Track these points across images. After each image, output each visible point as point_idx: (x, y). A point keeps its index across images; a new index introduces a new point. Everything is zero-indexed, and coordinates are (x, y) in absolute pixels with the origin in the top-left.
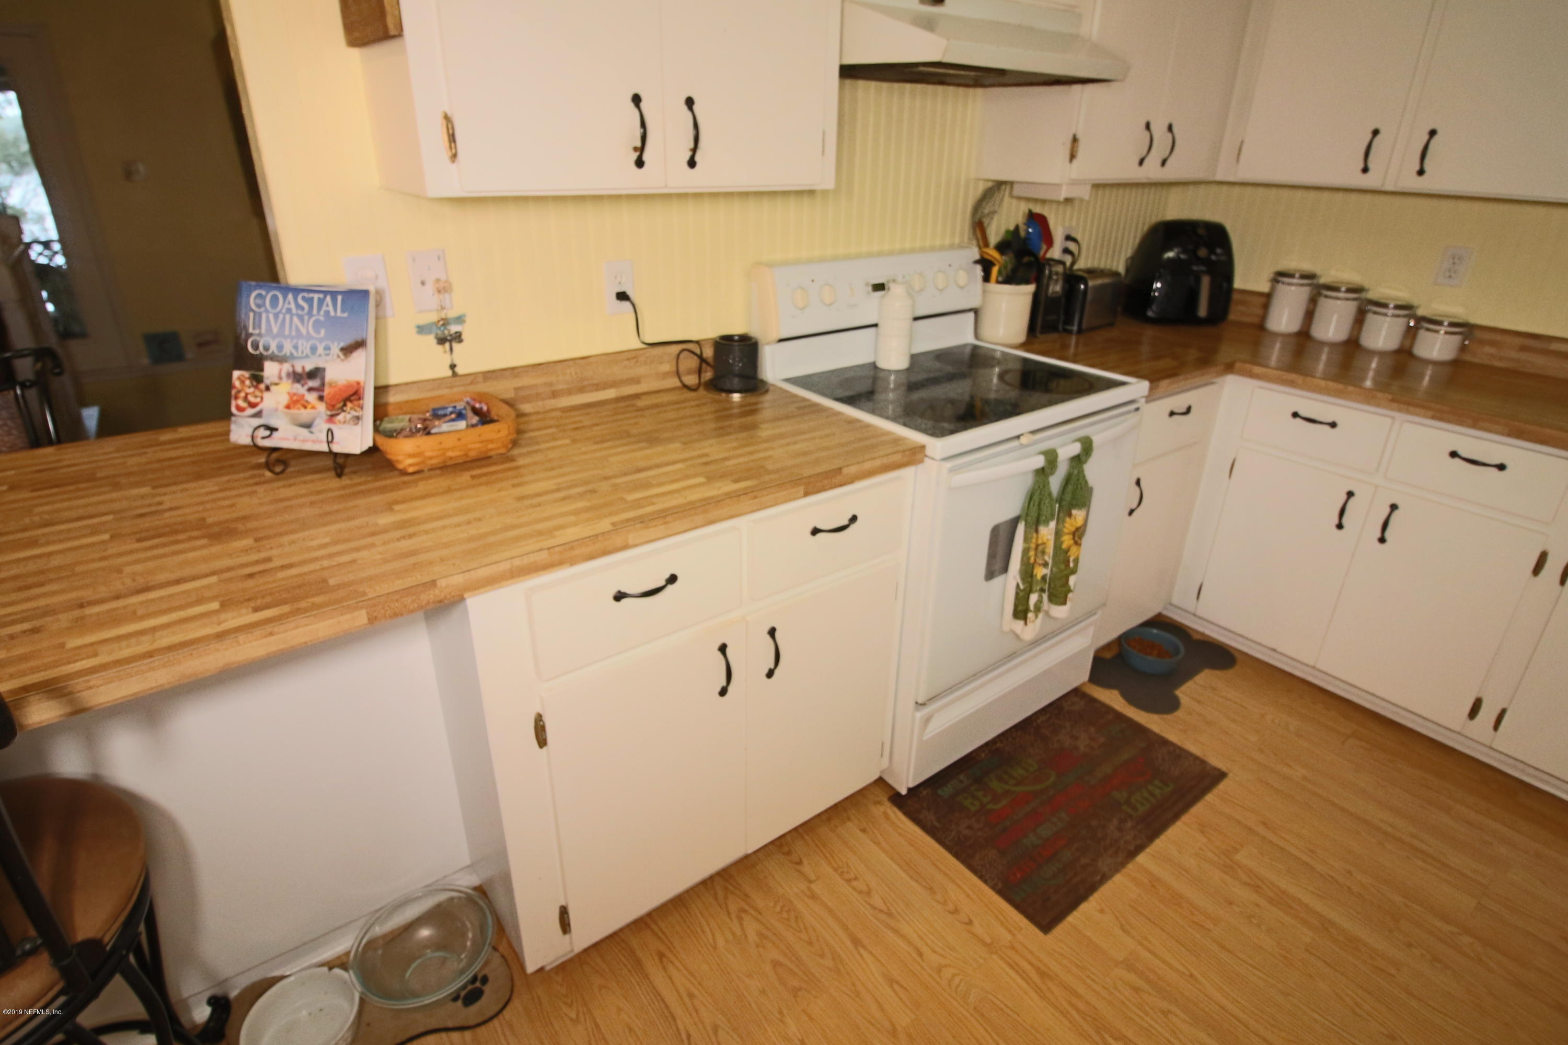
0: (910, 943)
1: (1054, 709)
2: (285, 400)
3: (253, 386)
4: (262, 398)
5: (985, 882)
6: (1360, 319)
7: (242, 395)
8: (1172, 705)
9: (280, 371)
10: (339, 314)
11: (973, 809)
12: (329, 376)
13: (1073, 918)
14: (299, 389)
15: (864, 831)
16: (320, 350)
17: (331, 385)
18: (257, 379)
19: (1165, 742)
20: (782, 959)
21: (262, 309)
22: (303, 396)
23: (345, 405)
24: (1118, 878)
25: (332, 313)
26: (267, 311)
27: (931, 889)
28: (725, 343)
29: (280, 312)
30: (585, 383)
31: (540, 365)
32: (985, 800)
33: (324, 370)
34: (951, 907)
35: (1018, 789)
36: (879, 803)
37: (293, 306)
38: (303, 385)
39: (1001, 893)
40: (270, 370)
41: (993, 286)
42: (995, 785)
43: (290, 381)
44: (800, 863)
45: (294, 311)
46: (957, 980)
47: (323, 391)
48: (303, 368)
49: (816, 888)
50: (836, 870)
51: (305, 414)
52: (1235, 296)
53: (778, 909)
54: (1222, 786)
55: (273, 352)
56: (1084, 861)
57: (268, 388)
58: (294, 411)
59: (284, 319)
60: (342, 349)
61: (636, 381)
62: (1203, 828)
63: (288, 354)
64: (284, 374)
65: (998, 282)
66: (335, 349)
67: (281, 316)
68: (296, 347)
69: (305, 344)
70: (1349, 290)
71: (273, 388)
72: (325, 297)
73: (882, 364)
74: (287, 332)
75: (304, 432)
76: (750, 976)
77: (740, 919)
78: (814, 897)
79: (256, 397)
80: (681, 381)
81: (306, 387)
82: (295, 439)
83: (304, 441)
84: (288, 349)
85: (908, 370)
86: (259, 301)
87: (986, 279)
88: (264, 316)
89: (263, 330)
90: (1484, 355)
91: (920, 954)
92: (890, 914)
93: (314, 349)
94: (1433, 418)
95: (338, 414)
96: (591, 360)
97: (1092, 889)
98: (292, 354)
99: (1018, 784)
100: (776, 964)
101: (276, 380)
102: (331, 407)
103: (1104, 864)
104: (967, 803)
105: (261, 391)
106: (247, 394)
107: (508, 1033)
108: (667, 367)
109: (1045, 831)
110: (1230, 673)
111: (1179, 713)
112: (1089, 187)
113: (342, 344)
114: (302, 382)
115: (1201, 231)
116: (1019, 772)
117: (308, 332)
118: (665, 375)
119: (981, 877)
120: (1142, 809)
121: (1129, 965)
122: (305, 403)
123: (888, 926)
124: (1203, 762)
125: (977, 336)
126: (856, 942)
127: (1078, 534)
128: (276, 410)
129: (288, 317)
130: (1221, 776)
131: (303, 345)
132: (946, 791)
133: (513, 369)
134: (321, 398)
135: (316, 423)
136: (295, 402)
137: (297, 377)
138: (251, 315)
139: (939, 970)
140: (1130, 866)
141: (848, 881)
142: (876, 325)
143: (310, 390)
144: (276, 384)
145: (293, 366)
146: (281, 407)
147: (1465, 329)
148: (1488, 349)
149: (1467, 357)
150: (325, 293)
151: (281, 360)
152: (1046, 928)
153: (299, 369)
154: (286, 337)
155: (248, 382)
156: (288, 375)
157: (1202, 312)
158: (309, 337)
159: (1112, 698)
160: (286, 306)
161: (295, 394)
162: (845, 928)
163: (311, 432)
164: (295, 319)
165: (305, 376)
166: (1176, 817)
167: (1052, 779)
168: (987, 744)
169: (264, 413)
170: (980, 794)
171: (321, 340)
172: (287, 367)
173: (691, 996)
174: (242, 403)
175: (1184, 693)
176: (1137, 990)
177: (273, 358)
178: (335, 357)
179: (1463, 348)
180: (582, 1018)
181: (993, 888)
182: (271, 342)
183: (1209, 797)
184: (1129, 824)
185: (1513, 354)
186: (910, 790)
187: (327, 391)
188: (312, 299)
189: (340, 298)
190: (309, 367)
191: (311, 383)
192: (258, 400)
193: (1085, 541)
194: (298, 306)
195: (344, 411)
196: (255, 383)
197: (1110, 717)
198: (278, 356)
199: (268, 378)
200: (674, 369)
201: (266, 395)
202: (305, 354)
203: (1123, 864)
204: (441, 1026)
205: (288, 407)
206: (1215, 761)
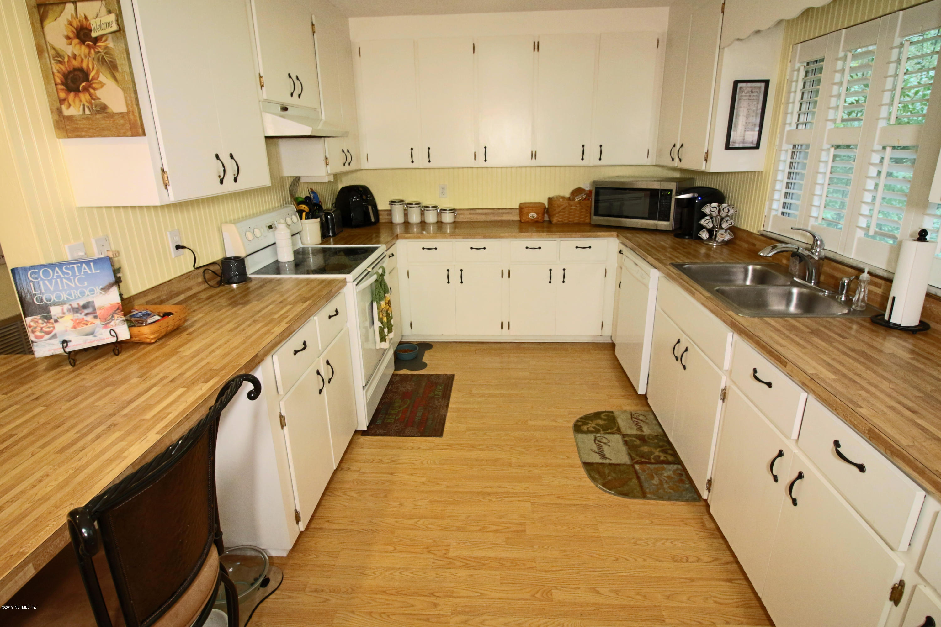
0: (408, 463)
1: (391, 382)
2: (71, 324)
3: (45, 322)
4: (54, 328)
5: (414, 436)
6: (422, 214)
7: (39, 329)
8: (424, 366)
9: (63, 309)
10: (94, 272)
11: (393, 421)
12: (97, 305)
13: (446, 429)
14: (78, 316)
15: (362, 448)
16: (87, 292)
17: (100, 309)
18: (48, 318)
19: (432, 375)
20: (372, 493)
21: (39, 279)
22: (83, 318)
23: (113, 316)
24: (449, 414)
25: (89, 272)
26: (42, 279)
27: (400, 448)
28: (226, 261)
29: (52, 278)
30: (172, 293)
31: (154, 287)
32: (394, 417)
33: (93, 302)
34: (410, 448)
35: (401, 409)
36: (359, 438)
37: (60, 273)
38: (81, 314)
39: (421, 436)
40: (55, 311)
41: (304, 221)
42: (393, 412)
43: (71, 313)
44: (349, 469)
45: (62, 276)
46: (429, 462)
47: (96, 313)
48: (78, 304)
49: (363, 470)
50: (364, 462)
51: (88, 328)
52: (380, 213)
53: (356, 484)
54: (455, 378)
55: (54, 300)
56: (436, 415)
57: (56, 321)
58: (79, 328)
59: (56, 282)
60: (102, 289)
61: (190, 289)
62: (459, 391)
63: (65, 299)
64: (65, 311)
65: (306, 219)
66: (98, 290)
67: (54, 281)
68: (70, 295)
69: (76, 292)
70: (416, 204)
71: (60, 320)
72: (82, 265)
73: (281, 260)
74: (61, 288)
75: (90, 338)
76: (366, 504)
77: (346, 494)
78: (364, 473)
79: (49, 327)
80: (208, 284)
81: (83, 314)
82: (85, 343)
83: (91, 342)
84: (64, 296)
85: (294, 260)
86: (34, 276)
87: (301, 219)
88: (41, 282)
89: (43, 291)
90: (461, 218)
91: (413, 464)
92: (394, 461)
93: (83, 293)
94: (463, 238)
95: (109, 323)
96: (173, 281)
97: (444, 420)
98: (68, 299)
99: (400, 407)
100: (372, 496)
101: (61, 315)
102: (104, 320)
103: (442, 412)
104: (389, 421)
105: (52, 324)
106: (42, 328)
107: (294, 579)
108: (200, 279)
109: (419, 414)
110: (433, 349)
111: (428, 366)
112: (332, 176)
113: (101, 287)
114: (80, 312)
115: (361, 189)
116: (396, 405)
117: (75, 284)
118: (200, 283)
119: (412, 436)
120: (440, 394)
121: (469, 430)
122: (85, 322)
123: (397, 464)
124: (446, 375)
125: (302, 243)
126: (392, 474)
127: (389, 303)
128: (66, 331)
129: (59, 280)
130: (453, 375)
131: (74, 293)
132: (379, 422)
133: (144, 292)
134: (96, 317)
135: (97, 330)
136: (77, 324)
137: (75, 310)
138: (32, 284)
139: (422, 463)
140: (449, 409)
141: (372, 462)
142: (275, 243)
143: (87, 314)
144: (61, 317)
145: (71, 305)
146: (69, 329)
147: (453, 210)
148: (461, 216)
149: (457, 220)
150: (82, 263)
151: (62, 304)
152: (441, 435)
153: (75, 305)
154: (60, 291)
155: (40, 321)
156: (69, 310)
157: (373, 220)
158: (77, 288)
159: (404, 372)
160: (55, 274)
161: (77, 319)
162: (384, 473)
163: (95, 336)
164: (64, 280)
165: (80, 308)
166: (450, 391)
167: (409, 401)
168: (379, 403)
169: (58, 335)
170: (391, 416)
171: (86, 288)
172: (66, 307)
173: (352, 521)
174: (38, 334)
175: (425, 359)
176: (475, 433)
177: (55, 304)
178: (99, 294)
179: (455, 217)
180: (318, 554)
181: (418, 436)
182: (52, 296)
183: (454, 382)
184: (440, 400)
185: (469, 216)
186: (368, 427)
187: (98, 313)
188: (73, 267)
189: (92, 264)
190: (82, 303)
191: (86, 311)
192: (51, 329)
193: (392, 305)
194: (64, 273)
195: (113, 320)
196: (46, 321)
197: (410, 377)
198: (57, 302)
199: (55, 315)
200: (203, 280)
201: (56, 325)
202: (77, 297)
203: (447, 410)
204: (263, 597)
205: (74, 327)
206: (449, 373)
